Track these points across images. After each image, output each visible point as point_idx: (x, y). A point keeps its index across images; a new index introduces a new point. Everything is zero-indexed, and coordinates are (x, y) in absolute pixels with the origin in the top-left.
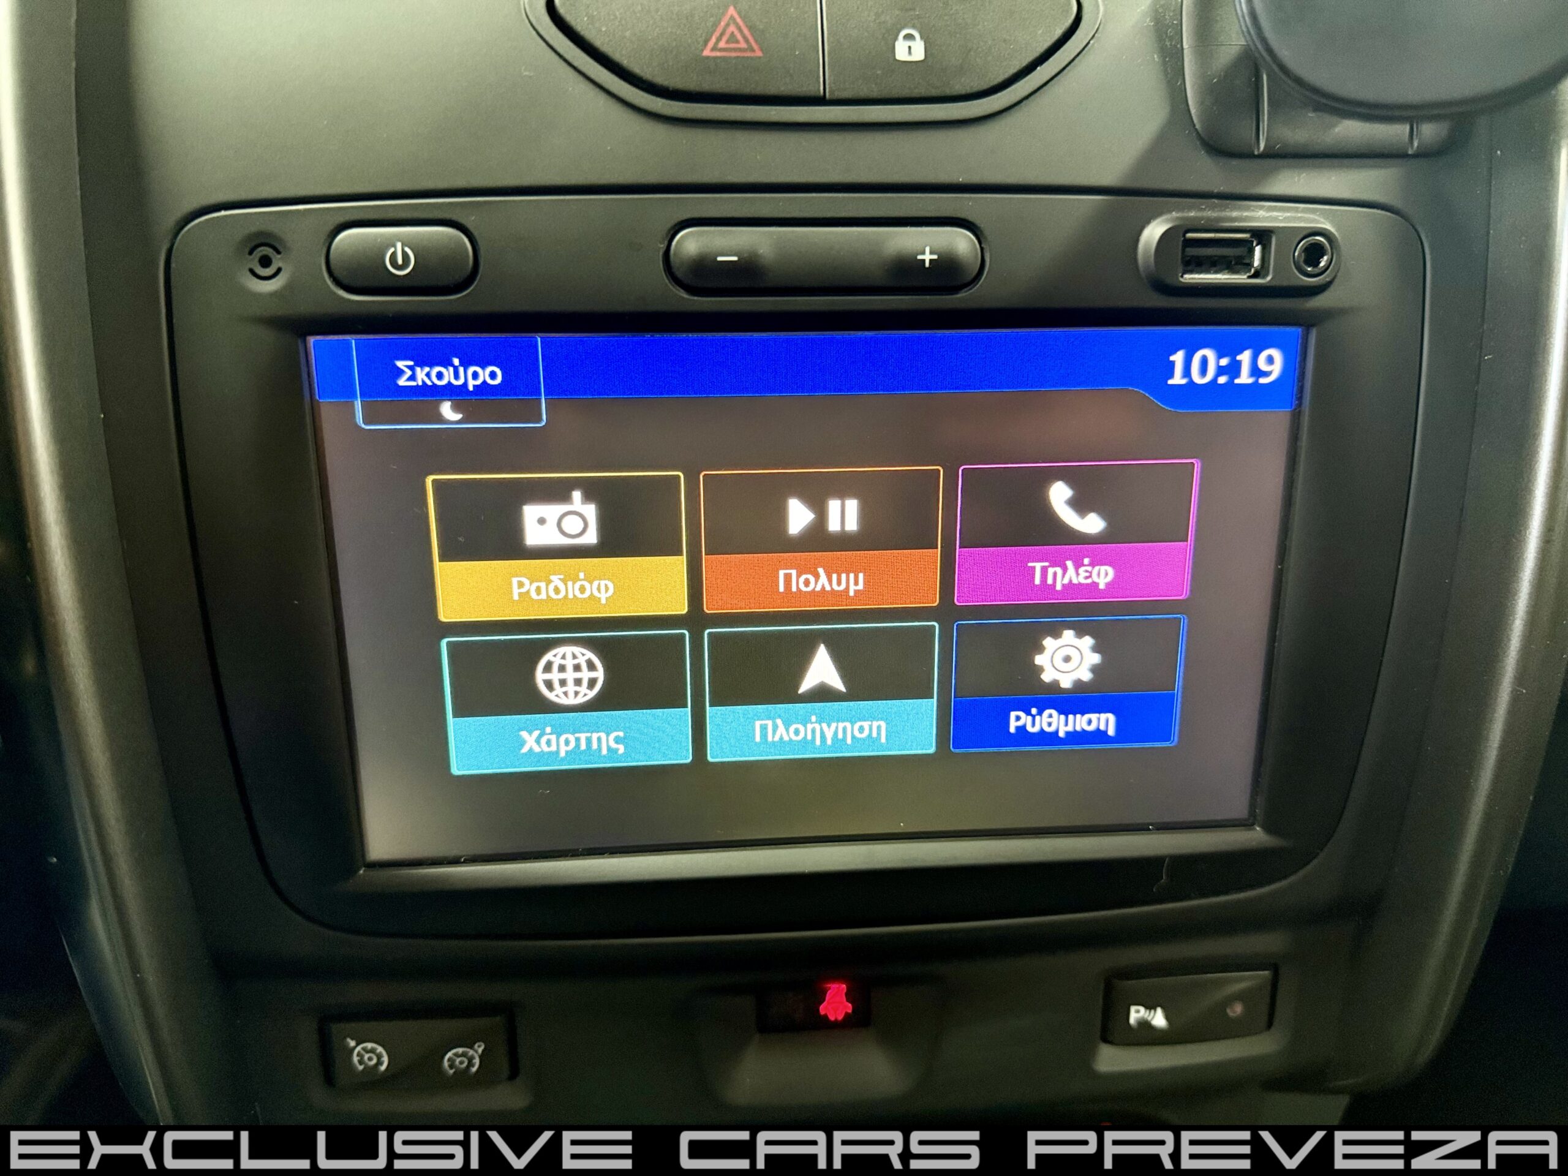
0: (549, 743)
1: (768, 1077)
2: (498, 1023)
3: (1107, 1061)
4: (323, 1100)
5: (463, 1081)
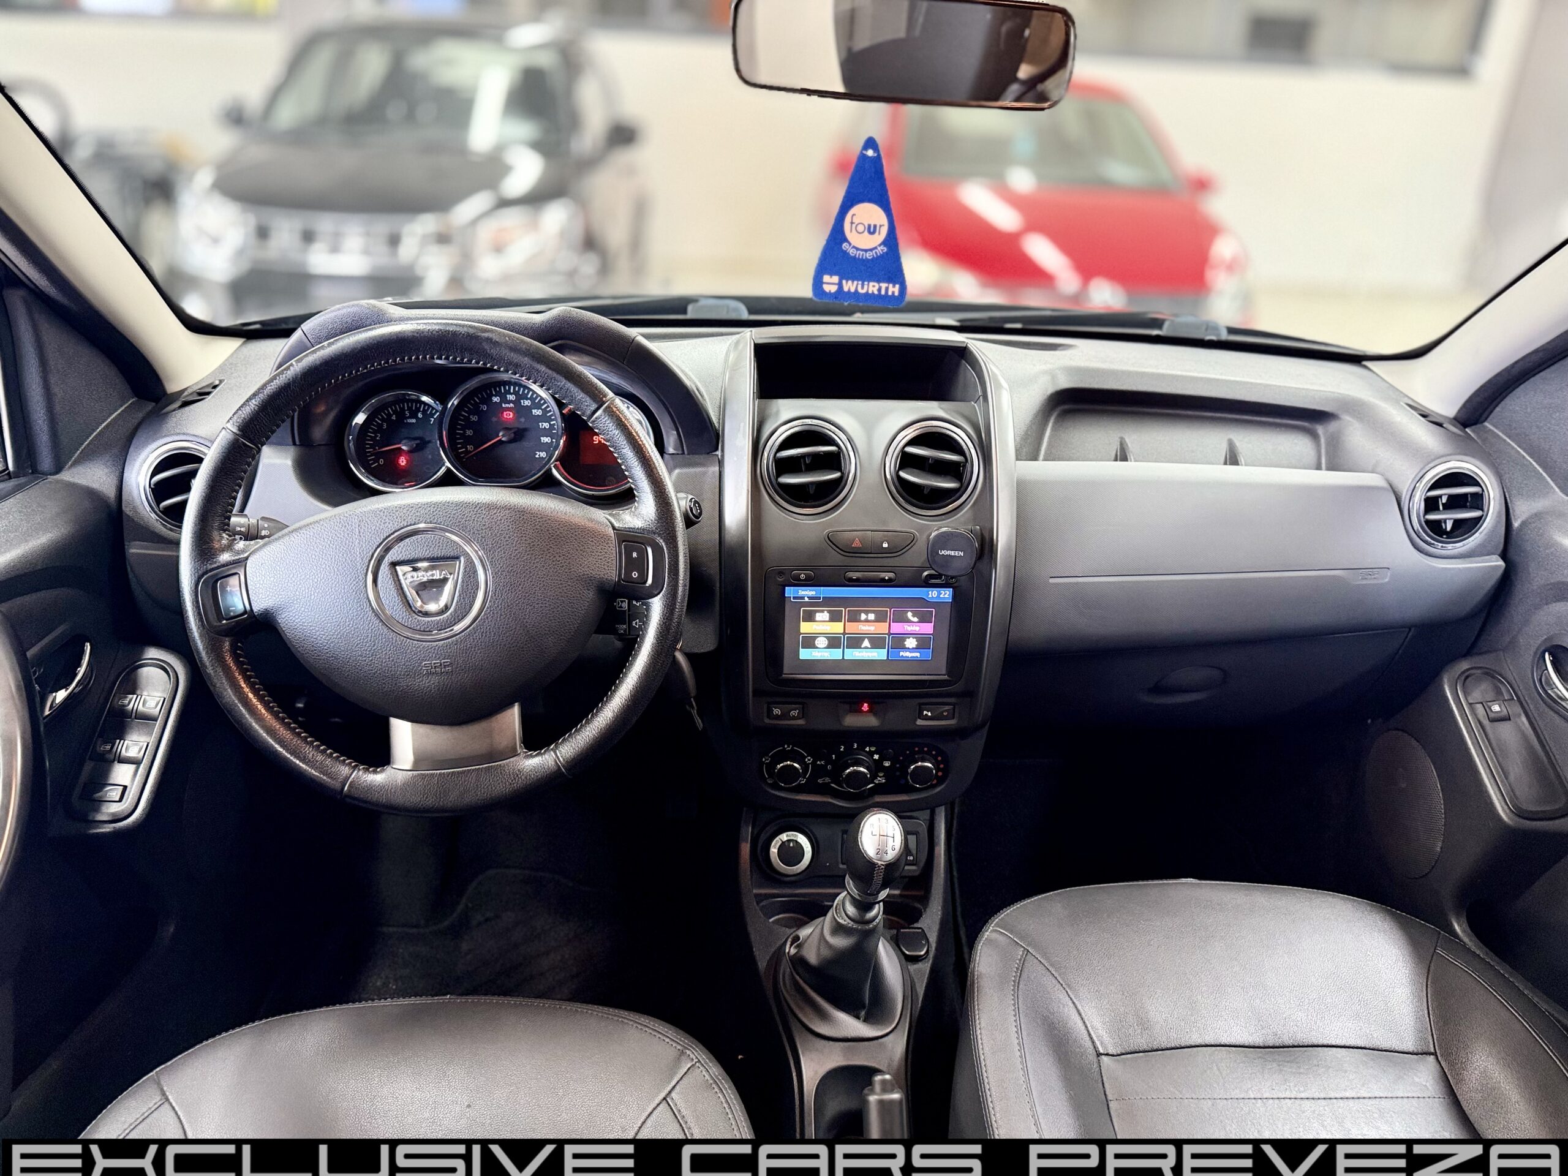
0: (817, 654)
1: (851, 721)
2: (801, 706)
3: (919, 722)
4: (767, 721)
5: (794, 718)
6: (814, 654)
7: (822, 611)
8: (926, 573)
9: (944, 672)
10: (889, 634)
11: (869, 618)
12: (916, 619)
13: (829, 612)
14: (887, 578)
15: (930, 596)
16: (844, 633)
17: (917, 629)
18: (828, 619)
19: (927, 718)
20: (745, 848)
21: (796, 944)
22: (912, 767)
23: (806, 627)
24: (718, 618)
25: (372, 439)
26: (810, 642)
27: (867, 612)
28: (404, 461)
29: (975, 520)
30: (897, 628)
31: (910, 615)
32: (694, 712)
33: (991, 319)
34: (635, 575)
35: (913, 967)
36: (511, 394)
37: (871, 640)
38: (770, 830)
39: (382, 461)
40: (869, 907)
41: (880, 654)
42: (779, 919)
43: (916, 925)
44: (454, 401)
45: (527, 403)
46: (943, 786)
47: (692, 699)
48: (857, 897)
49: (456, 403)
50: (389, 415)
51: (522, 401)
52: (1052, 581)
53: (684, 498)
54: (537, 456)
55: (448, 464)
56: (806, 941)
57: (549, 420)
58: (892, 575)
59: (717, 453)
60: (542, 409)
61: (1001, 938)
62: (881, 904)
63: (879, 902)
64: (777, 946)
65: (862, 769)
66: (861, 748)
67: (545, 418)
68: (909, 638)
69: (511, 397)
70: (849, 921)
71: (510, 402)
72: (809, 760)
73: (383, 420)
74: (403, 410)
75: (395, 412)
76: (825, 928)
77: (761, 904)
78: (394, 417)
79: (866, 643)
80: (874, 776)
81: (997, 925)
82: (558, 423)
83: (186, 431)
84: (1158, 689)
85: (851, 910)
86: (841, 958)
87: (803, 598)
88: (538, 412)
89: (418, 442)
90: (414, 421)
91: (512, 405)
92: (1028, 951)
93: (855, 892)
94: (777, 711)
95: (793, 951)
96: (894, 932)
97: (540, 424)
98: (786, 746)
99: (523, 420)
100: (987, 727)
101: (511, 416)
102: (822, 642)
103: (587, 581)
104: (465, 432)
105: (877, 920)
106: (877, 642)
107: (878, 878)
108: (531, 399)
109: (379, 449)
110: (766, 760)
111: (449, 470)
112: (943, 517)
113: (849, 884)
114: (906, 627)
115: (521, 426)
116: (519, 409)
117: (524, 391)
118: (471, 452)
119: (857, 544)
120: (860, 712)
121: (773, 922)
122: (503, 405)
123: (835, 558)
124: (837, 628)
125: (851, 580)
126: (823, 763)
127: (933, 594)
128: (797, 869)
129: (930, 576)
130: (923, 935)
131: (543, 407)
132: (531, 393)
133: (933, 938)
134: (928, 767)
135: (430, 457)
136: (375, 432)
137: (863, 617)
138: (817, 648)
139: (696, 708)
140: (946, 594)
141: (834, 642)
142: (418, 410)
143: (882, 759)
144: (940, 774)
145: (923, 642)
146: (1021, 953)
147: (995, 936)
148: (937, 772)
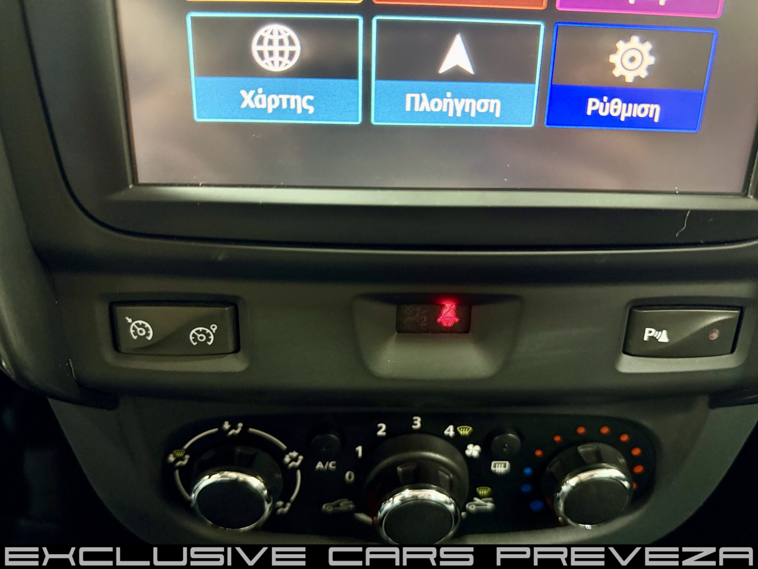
0: (260, 101)
1: (405, 358)
4: (110, 359)
6: (247, 97)
19: (651, 350)
22: (572, 482)
65: (435, 494)
72: (295, 459)
94: (140, 328)
98: (226, 426)
126: (331, 465)
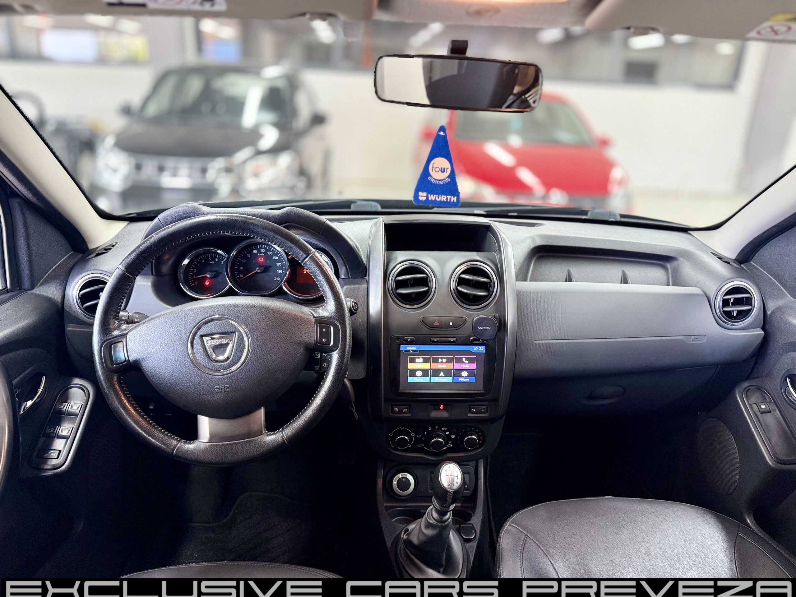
1: (434, 414)
2: (409, 406)
3: (470, 415)
4: (391, 414)
5: (405, 413)
6: (415, 379)
7: (419, 358)
8: (472, 338)
9: (482, 388)
10: (453, 369)
11: (443, 361)
12: (467, 362)
13: (422, 358)
14: (452, 341)
15: (474, 350)
16: (431, 369)
17: (468, 366)
18: (422, 362)
19: (473, 413)
20: (380, 482)
21: (406, 533)
22: (466, 438)
23: (411, 366)
24: (366, 361)
25: (192, 272)
26: (413, 373)
27: (442, 358)
28: (208, 282)
29: (497, 310)
30: (457, 366)
31: (464, 359)
32: (354, 410)
33: (502, 211)
34: (324, 340)
35: (467, 545)
36: (263, 249)
37: (444, 372)
38: (392, 472)
39: (196, 283)
40: (445, 514)
41: (449, 380)
42: (397, 520)
43: (469, 522)
44: (234, 253)
45: (271, 253)
46: (482, 448)
47: (353, 403)
48: (439, 509)
49: (235, 254)
50: (201, 260)
51: (268, 252)
52: (535, 342)
53: (350, 301)
54: (275, 280)
55: (230, 284)
56: (412, 531)
57: (281, 261)
58: (454, 339)
59: (366, 278)
60: (278, 256)
61: (514, 529)
62: (451, 512)
63: (450, 511)
64: (397, 534)
65: (440, 440)
66: (440, 428)
67: (279, 261)
68: (464, 371)
69: (263, 251)
70: (434, 521)
71: (262, 253)
72: (413, 435)
73: (198, 262)
74: (208, 257)
75: (204, 258)
76: (422, 525)
77: (388, 512)
78: (203, 261)
79: (442, 374)
80: (447, 443)
81: (511, 522)
82: (286, 263)
83: (98, 268)
84: (591, 397)
85: (435, 515)
86: (430, 541)
87: (409, 351)
88: (276, 258)
89: (215, 273)
90: (213, 262)
91: (263, 254)
92: (528, 536)
93: (437, 506)
94: (396, 409)
95: (405, 537)
96: (458, 526)
97: (277, 264)
98: (401, 428)
99: (268, 262)
100: (504, 417)
101: (262, 260)
102: (419, 373)
103: (299, 343)
104: (239, 268)
105: (449, 521)
106: (447, 373)
107: (449, 498)
108: (273, 251)
109: (195, 276)
110: (391, 435)
111: (230, 287)
112: (480, 310)
113: (434, 501)
114: (462, 365)
115: (267, 265)
116: (266, 257)
117: (269, 247)
118: (241, 278)
119: (436, 323)
120: (438, 410)
121: (395, 521)
122: (259, 255)
123: (425, 331)
124: (427, 366)
125: (434, 342)
126: (420, 436)
127: (475, 349)
128: (407, 493)
129: (474, 340)
130: (473, 528)
131: (279, 255)
132: (273, 248)
133: (478, 529)
134: (474, 438)
135: (221, 280)
136: (193, 268)
137: (440, 360)
138: (417, 376)
139: (354, 407)
140: (482, 349)
141: (425, 373)
142: (215, 257)
143: (450, 434)
144: (481, 442)
145: (471, 373)
146: (524, 537)
147: (510, 528)
148: (479, 441)
